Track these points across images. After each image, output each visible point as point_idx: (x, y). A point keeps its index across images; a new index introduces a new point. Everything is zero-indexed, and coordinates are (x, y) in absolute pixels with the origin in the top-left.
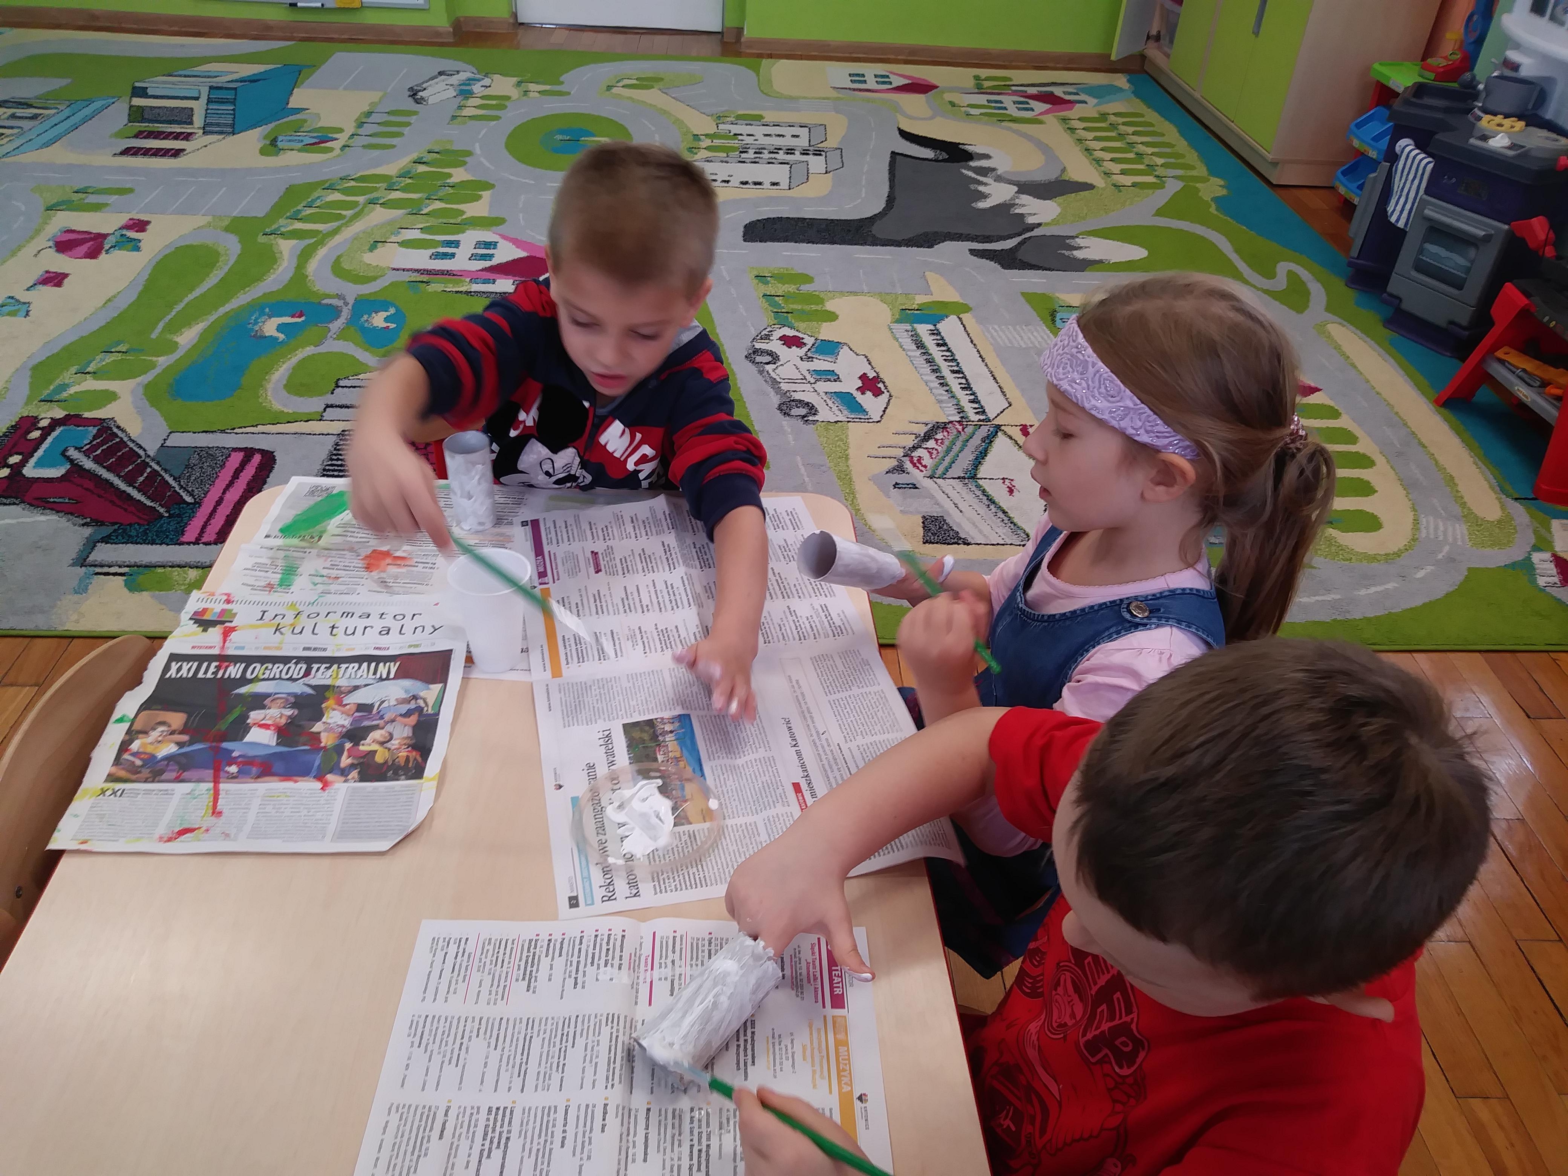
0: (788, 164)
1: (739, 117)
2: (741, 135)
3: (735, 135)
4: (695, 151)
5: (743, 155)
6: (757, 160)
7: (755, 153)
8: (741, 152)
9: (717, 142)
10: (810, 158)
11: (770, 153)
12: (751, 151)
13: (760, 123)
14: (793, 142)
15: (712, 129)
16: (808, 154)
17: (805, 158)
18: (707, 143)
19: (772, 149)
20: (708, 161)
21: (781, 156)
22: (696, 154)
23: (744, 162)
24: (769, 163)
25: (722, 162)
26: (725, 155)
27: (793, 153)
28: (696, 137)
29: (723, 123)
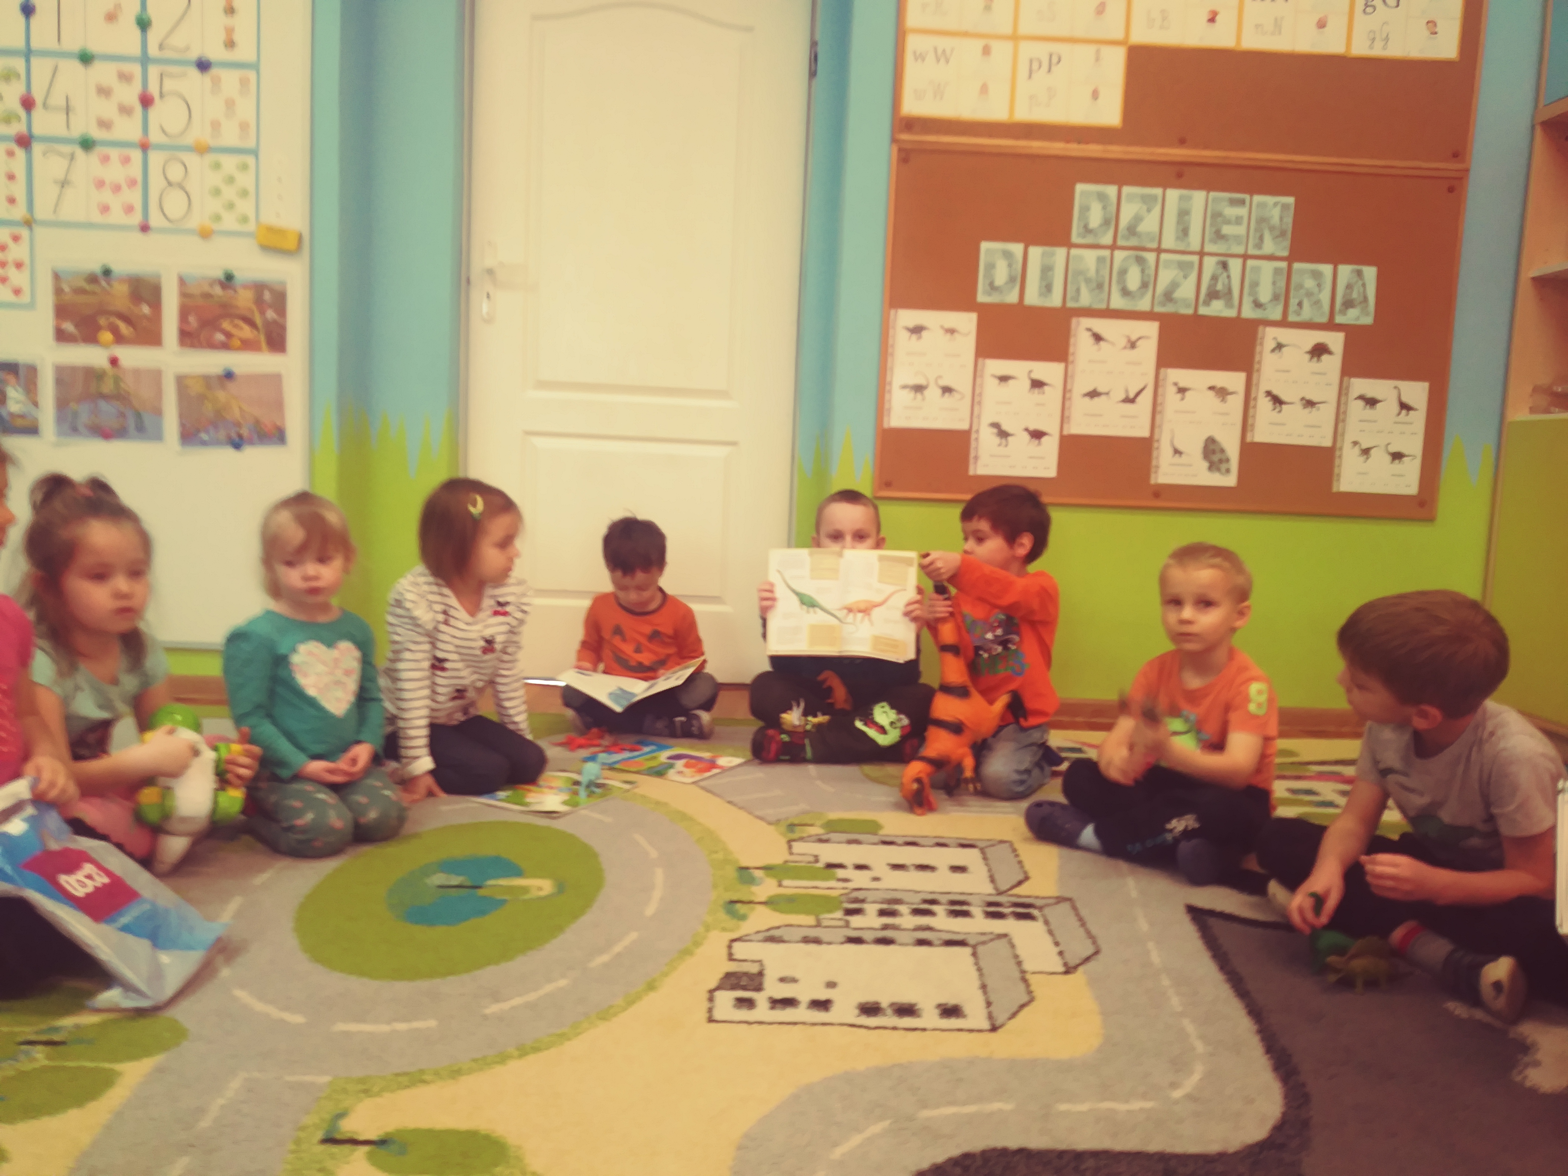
0: (962, 943)
1: (833, 826)
2: (841, 866)
3: (830, 866)
4: (741, 909)
5: (856, 921)
6: (888, 934)
7: (882, 913)
8: (850, 912)
9: (792, 886)
10: (1009, 926)
11: (917, 912)
12: (871, 909)
13: (876, 839)
14: (958, 885)
15: (777, 855)
16: (999, 916)
17: (997, 926)
18: (767, 888)
19: (916, 901)
20: (772, 939)
21: (942, 921)
22: (743, 918)
23: (858, 941)
24: (921, 942)
25: (806, 940)
26: (810, 920)
27: (966, 914)
28: (744, 873)
29: (801, 839)
